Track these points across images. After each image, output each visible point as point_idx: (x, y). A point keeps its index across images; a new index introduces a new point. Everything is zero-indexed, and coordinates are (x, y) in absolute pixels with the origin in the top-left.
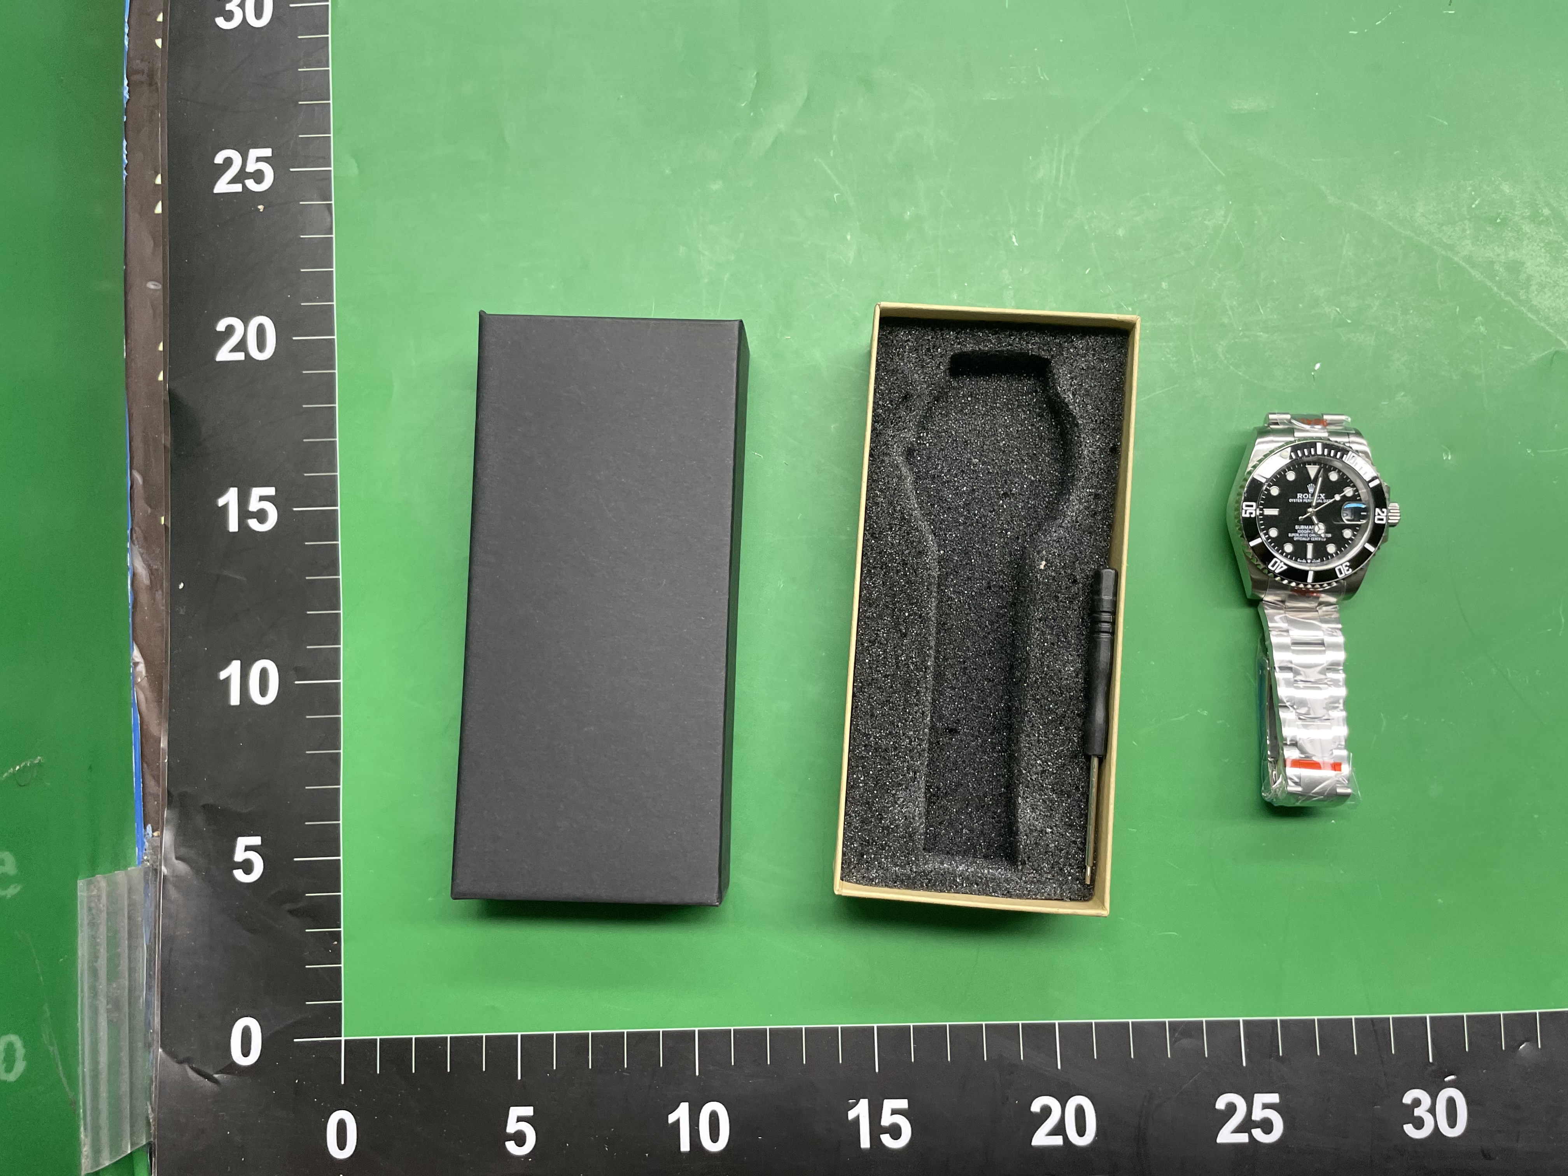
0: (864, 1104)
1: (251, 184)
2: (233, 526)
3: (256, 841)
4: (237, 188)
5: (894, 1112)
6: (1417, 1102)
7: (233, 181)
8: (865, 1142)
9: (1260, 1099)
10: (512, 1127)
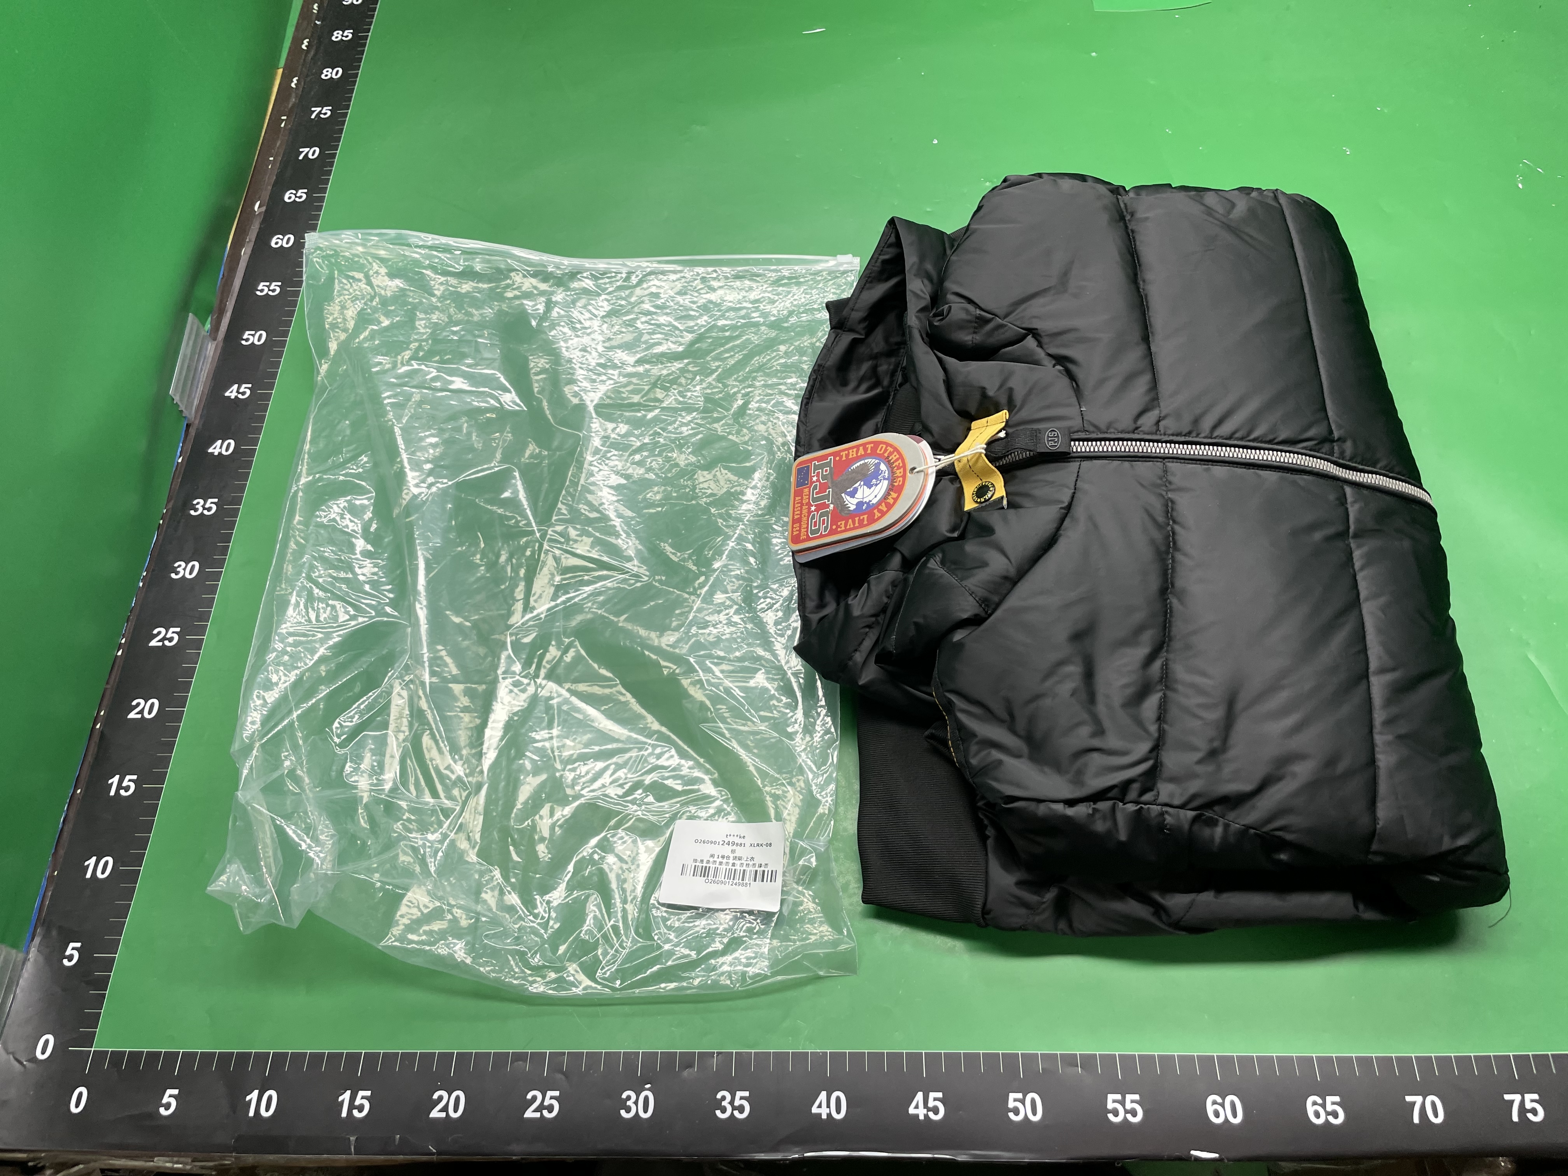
0: (348, 1092)
1: (167, 643)
2: (112, 793)
3: (78, 945)
4: (160, 644)
5: (363, 1098)
6: (629, 1098)
7: (159, 641)
8: (344, 1114)
9: (550, 1094)
10: (165, 1100)
